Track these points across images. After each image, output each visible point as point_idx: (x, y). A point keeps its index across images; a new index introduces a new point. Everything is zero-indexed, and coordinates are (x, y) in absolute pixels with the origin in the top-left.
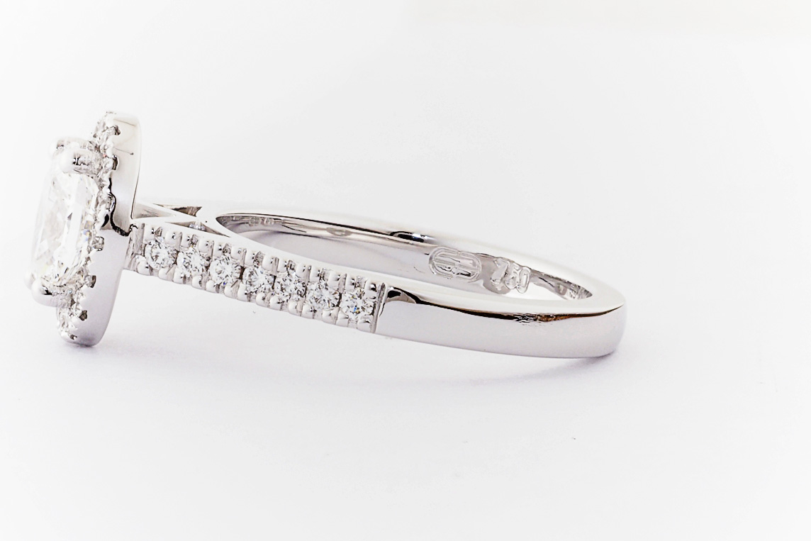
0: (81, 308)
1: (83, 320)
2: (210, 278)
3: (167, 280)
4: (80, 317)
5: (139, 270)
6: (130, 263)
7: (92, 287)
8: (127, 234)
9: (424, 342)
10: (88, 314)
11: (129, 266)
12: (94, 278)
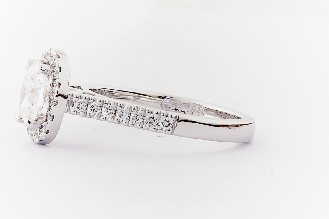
0: (47, 129)
1: (47, 134)
2: (102, 115)
3: (83, 116)
4: (46, 133)
5: (71, 113)
6: (67, 110)
7: (52, 120)
8: (67, 98)
9: (190, 138)
10: (49, 131)
11: (67, 111)
12: (53, 117)
